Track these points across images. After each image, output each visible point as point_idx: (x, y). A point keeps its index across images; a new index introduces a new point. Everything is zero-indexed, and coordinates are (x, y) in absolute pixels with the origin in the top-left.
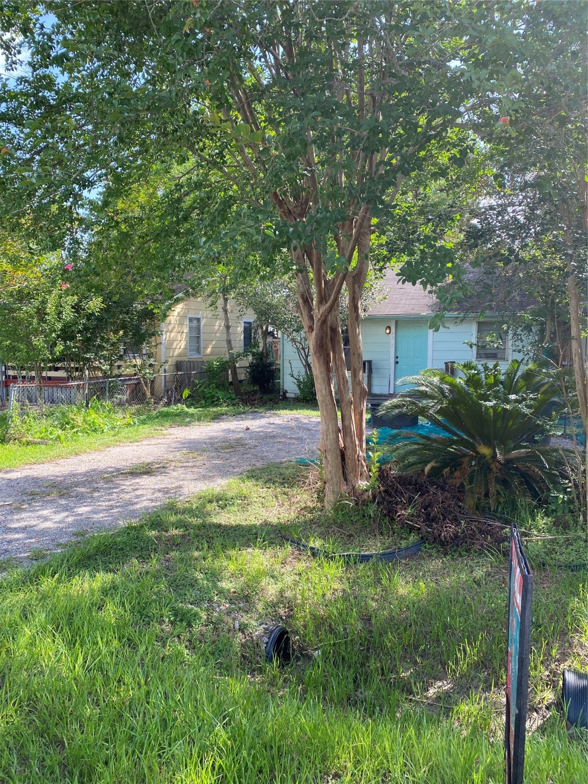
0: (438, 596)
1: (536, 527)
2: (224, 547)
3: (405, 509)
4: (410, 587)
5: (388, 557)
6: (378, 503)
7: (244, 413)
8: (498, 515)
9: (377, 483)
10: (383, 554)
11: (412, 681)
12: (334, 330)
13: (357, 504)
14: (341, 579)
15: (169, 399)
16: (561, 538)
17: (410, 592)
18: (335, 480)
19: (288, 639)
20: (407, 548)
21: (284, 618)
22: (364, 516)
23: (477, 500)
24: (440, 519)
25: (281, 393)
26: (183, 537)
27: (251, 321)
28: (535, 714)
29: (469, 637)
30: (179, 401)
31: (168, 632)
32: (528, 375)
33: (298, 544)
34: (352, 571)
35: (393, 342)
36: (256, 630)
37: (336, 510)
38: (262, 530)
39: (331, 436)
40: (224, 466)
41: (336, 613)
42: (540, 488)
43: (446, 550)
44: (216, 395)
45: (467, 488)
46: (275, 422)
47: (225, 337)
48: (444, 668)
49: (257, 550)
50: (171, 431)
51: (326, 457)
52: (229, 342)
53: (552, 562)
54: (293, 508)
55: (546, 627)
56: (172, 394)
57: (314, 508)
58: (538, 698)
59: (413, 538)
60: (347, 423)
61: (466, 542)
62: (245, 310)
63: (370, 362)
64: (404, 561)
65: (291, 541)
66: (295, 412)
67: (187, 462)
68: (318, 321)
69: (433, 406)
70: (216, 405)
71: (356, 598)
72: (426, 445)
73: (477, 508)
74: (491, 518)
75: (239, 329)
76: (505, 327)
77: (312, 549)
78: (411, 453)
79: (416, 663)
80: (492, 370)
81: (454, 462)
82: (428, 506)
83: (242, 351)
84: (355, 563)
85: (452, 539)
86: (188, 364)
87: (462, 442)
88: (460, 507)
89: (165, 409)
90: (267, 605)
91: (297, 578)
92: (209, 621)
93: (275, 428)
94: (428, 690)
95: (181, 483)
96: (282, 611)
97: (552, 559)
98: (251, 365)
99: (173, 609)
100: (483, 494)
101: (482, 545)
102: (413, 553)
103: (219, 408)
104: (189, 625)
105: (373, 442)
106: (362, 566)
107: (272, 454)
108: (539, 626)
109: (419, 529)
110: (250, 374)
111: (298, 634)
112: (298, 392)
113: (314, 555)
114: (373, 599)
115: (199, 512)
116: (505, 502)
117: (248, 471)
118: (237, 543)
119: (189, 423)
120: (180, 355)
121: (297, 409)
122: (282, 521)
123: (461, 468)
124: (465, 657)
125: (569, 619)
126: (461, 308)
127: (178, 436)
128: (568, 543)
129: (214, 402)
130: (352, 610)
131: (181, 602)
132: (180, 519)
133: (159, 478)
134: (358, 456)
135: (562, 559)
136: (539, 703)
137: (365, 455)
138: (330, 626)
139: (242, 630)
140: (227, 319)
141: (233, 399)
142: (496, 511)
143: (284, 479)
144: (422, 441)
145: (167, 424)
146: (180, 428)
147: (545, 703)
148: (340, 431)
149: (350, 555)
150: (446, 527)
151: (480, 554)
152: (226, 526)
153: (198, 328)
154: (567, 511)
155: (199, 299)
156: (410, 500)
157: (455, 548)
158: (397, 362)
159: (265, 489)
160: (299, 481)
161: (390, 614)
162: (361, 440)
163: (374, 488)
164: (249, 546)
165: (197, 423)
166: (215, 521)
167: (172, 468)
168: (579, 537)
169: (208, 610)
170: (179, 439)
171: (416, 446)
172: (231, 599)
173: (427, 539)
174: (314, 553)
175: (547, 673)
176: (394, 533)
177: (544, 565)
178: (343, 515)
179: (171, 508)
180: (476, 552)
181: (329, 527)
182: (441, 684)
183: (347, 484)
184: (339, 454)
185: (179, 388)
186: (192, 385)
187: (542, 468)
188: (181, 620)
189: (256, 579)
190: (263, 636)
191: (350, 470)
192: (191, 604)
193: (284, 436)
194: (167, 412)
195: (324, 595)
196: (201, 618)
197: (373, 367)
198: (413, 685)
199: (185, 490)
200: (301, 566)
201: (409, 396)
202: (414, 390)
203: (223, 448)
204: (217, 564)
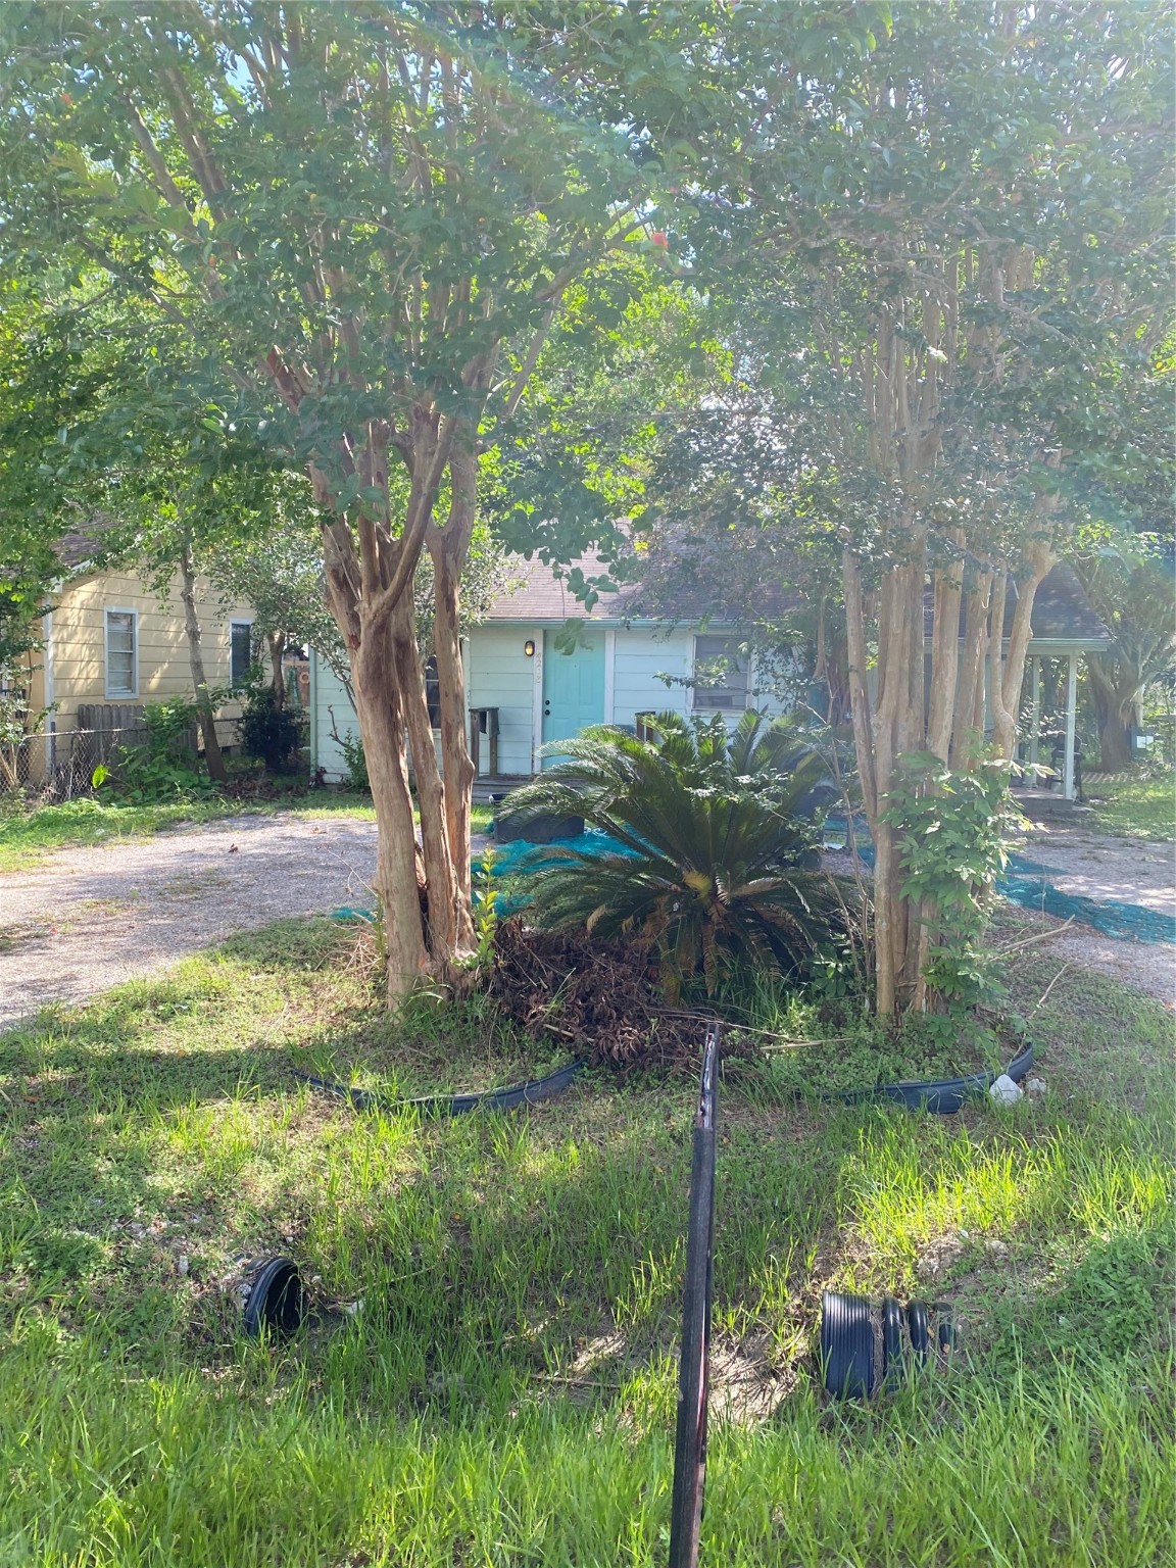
0: (603, 1170)
1: (788, 1025)
2: (163, 1102)
3: (546, 1002)
4: (550, 1157)
5: (509, 1100)
6: (493, 992)
7: (227, 816)
8: (721, 1004)
9: (492, 952)
10: (500, 1095)
11: (545, 1344)
12: (404, 646)
13: (451, 997)
14: (412, 1150)
15: (61, 786)
16: (831, 1044)
17: (550, 1166)
18: (407, 950)
19: (296, 1282)
20: (546, 1080)
21: (290, 1239)
22: (465, 1021)
23: (681, 977)
24: (611, 1017)
25: (313, 774)
26: (72, 1084)
27: (249, 622)
28: (773, 1381)
29: (657, 1248)
30: (82, 791)
31: (21, 1295)
32: (775, 739)
33: (327, 1085)
34: (436, 1132)
35: (539, 672)
36: (227, 1271)
37: (408, 1010)
38: (252, 1060)
39: (400, 862)
40: (174, 929)
41: (397, 1220)
42: (797, 951)
43: (621, 1077)
44: (168, 778)
45: (664, 953)
46: (296, 834)
47: (187, 656)
48: (609, 1312)
49: (236, 1104)
50: (63, 856)
51: (389, 905)
52: (197, 666)
53: (814, 1090)
54: (321, 1012)
55: (797, 1214)
56: (67, 775)
57: (365, 1009)
58: (779, 1351)
59: (559, 1058)
60: (431, 834)
61: (659, 1060)
62: (232, 598)
63: (494, 711)
64: (539, 1106)
65: (312, 1081)
66: (339, 812)
67: (93, 923)
68: (369, 626)
69: (601, 799)
70: (167, 801)
71: (440, 1186)
72: (589, 874)
73: (683, 994)
74: (707, 1012)
75: (221, 639)
76: (743, 646)
77: (356, 1093)
78: (563, 890)
79: (554, 1306)
80: (708, 728)
81: (641, 905)
82: (589, 995)
83: (227, 683)
84: (443, 1117)
85: (632, 1055)
86: (106, 712)
87: (658, 867)
88: (649, 992)
89: (51, 810)
90: (253, 1217)
91: (322, 1155)
92: (120, 1262)
93: (296, 847)
94: (576, 1358)
95: (76, 968)
96: (286, 1227)
97: (813, 1084)
98: (248, 716)
99: (37, 1242)
100: (694, 963)
101: (687, 1065)
102: (559, 1087)
103: (173, 807)
104: (73, 1274)
105: (483, 871)
106: (455, 1122)
107: (280, 901)
108: (786, 1214)
109: (571, 1040)
110: (245, 733)
111: (319, 1272)
112: (348, 771)
113: (359, 1105)
114: (475, 1187)
115: (114, 1029)
116: (732, 979)
117: (227, 939)
118: (194, 1092)
119: (104, 838)
120: (87, 694)
121: (344, 807)
122: (295, 1040)
123: (654, 918)
124: (648, 1285)
125: (838, 1195)
126: (665, 611)
127: (75, 868)
128: (843, 1051)
129: (160, 792)
130: (432, 1211)
131: (59, 1226)
132: (67, 1046)
133: (25, 958)
134: (455, 901)
135: (831, 1082)
136: (782, 1360)
137: (469, 898)
138: (386, 1247)
139: (193, 1274)
140: (192, 618)
141: (207, 788)
142: (716, 997)
143: (304, 953)
144: (586, 866)
145: (53, 843)
146: (84, 850)
147: (792, 1358)
148: (419, 851)
149: (432, 1102)
150: (623, 1033)
151: (685, 1082)
152: (170, 1057)
153: (130, 638)
154: (842, 992)
155: (132, 573)
156: (556, 982)
157: (639, 1072)
158: (548, 713)
159: (263, 976)
160: (337, 955)
161: (509, 1213)
162: (460, 868)
163: (486, 963)
164: (220, 1097)
165: (120, 839)
166: (147, 1047)
167: (57, 937)
168: (862, 1041)
169: (118, 1239)
170: (78, 875)
171: (571, 878)
172: (173, 1211)
173: (586, 1059)
174: (360, 1102)
175: (797, 1301)
176: (523, 1050)
177: (799, 1096)
178: (422, 1020)
179: (47, 1024)
180: (676, 1078)
181: (393, 1046)
182: (600, 1343)
183: (432, 958)
184: (416, 895)
185: (85, 765)
186: (113, 758)
187: (799, 912)
188: (55, 1265)
189: (231, 1165)
190: (241, 1282)
191: (438, 928)
192: (81, 1229)
193: (313, 863)
194: (56, 816)
195: (376, 1187)
196: (101, 1256)
197: (501, 721)
198: (546, 1352)
199: (83, 984)
200: (329, 1130)
201: (558, 779)
202: (568, 767)
203: (175, 891)
204: (144, 1138)
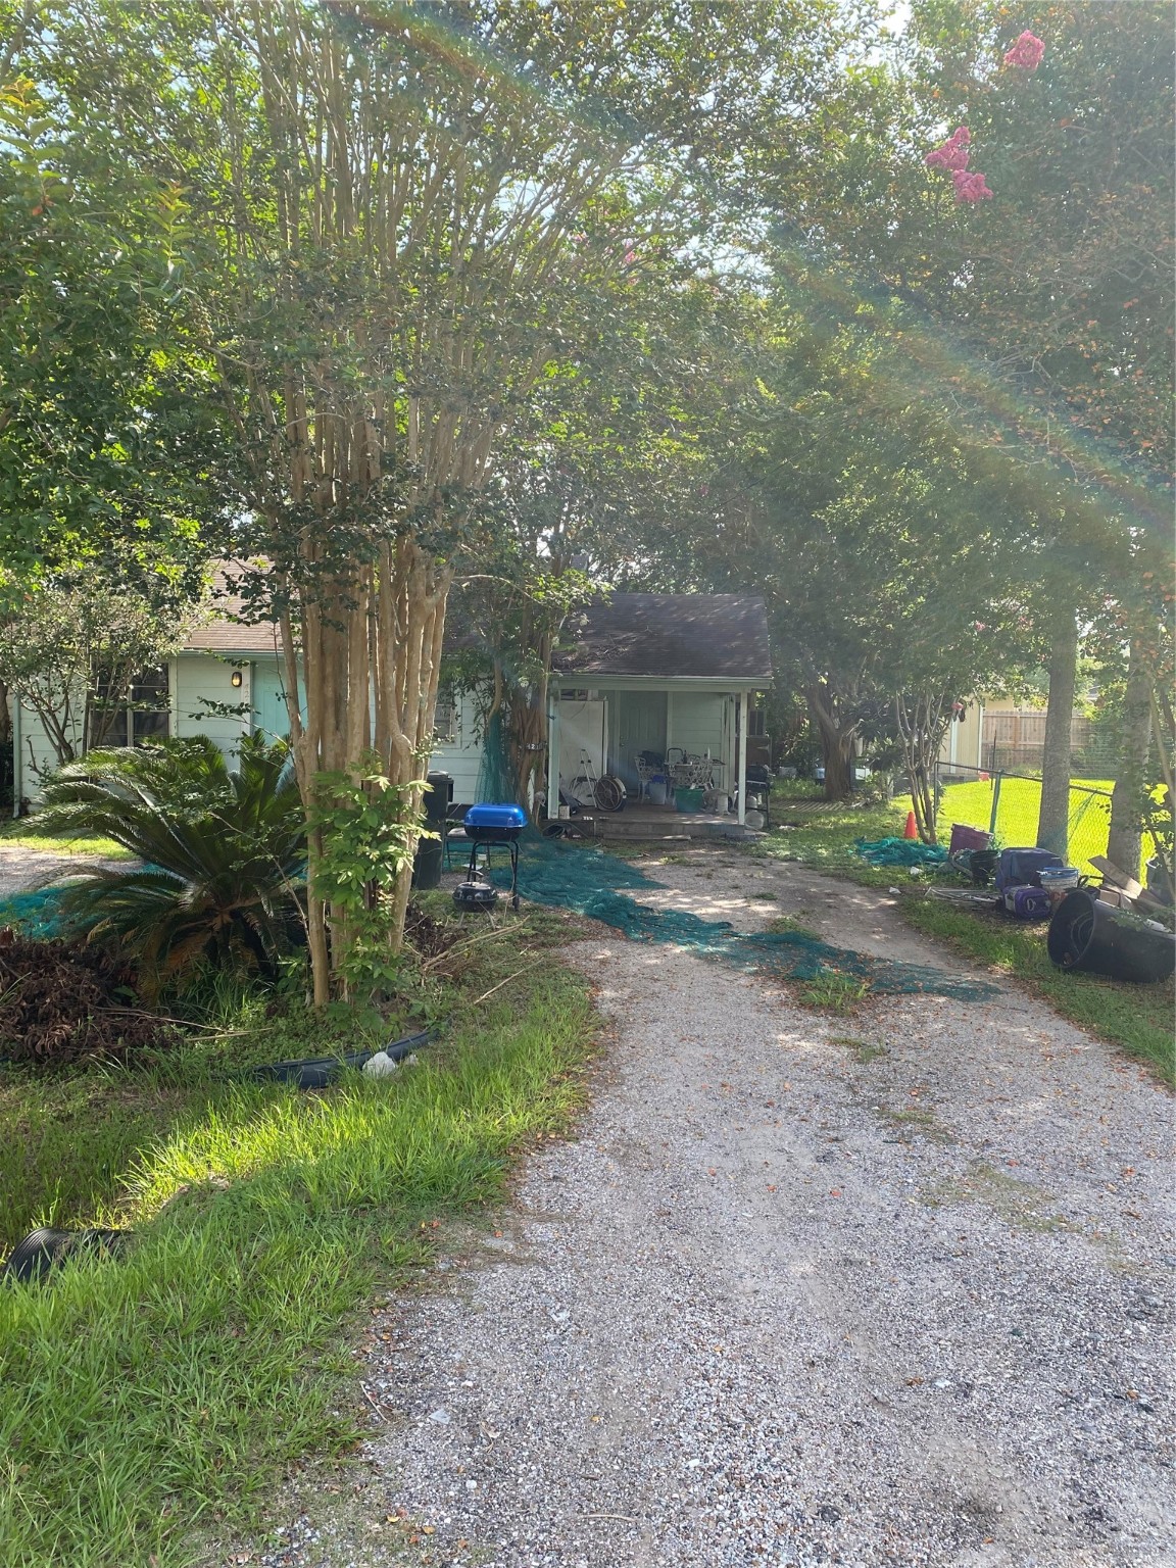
25: (17, 805)
35: (247, 702)
156: (9, 985)
168: (279, 1029)
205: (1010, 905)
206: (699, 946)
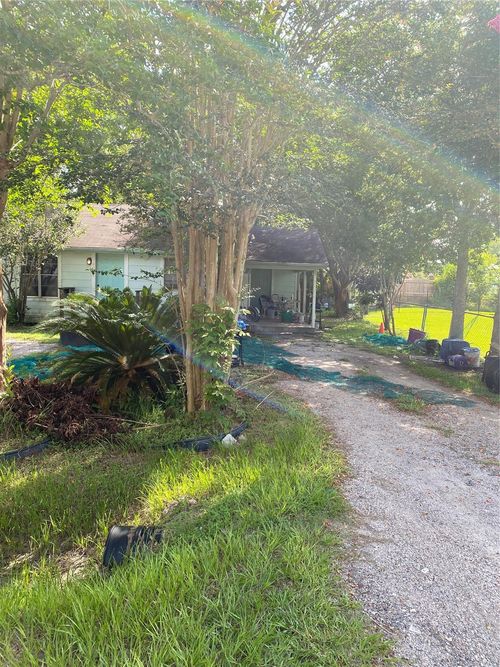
3: (39, 413)
6: (13, 410)
9: (12, 392)
10: (7, 454)
23: (110, 401)
43: (69, 444)
61: (86, 436)
63: (72, 289)
82: (60, 410)
85: (74, 434)
109: (47, 429)
128: (170, 428)
150: (72, 425)
151: (96, 445)
156: (46, 405)
157: (77, 442)
168: (177, 423)
173: (53, 437)
177: (144, 447)
187: (160, 371)
197: (76, 292)
205: (451, 363)
206: (333, 383)
